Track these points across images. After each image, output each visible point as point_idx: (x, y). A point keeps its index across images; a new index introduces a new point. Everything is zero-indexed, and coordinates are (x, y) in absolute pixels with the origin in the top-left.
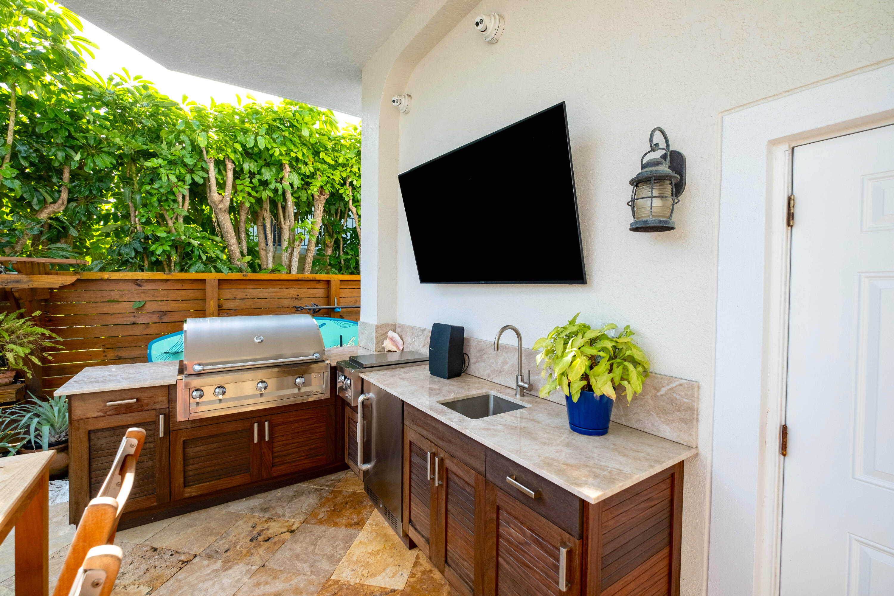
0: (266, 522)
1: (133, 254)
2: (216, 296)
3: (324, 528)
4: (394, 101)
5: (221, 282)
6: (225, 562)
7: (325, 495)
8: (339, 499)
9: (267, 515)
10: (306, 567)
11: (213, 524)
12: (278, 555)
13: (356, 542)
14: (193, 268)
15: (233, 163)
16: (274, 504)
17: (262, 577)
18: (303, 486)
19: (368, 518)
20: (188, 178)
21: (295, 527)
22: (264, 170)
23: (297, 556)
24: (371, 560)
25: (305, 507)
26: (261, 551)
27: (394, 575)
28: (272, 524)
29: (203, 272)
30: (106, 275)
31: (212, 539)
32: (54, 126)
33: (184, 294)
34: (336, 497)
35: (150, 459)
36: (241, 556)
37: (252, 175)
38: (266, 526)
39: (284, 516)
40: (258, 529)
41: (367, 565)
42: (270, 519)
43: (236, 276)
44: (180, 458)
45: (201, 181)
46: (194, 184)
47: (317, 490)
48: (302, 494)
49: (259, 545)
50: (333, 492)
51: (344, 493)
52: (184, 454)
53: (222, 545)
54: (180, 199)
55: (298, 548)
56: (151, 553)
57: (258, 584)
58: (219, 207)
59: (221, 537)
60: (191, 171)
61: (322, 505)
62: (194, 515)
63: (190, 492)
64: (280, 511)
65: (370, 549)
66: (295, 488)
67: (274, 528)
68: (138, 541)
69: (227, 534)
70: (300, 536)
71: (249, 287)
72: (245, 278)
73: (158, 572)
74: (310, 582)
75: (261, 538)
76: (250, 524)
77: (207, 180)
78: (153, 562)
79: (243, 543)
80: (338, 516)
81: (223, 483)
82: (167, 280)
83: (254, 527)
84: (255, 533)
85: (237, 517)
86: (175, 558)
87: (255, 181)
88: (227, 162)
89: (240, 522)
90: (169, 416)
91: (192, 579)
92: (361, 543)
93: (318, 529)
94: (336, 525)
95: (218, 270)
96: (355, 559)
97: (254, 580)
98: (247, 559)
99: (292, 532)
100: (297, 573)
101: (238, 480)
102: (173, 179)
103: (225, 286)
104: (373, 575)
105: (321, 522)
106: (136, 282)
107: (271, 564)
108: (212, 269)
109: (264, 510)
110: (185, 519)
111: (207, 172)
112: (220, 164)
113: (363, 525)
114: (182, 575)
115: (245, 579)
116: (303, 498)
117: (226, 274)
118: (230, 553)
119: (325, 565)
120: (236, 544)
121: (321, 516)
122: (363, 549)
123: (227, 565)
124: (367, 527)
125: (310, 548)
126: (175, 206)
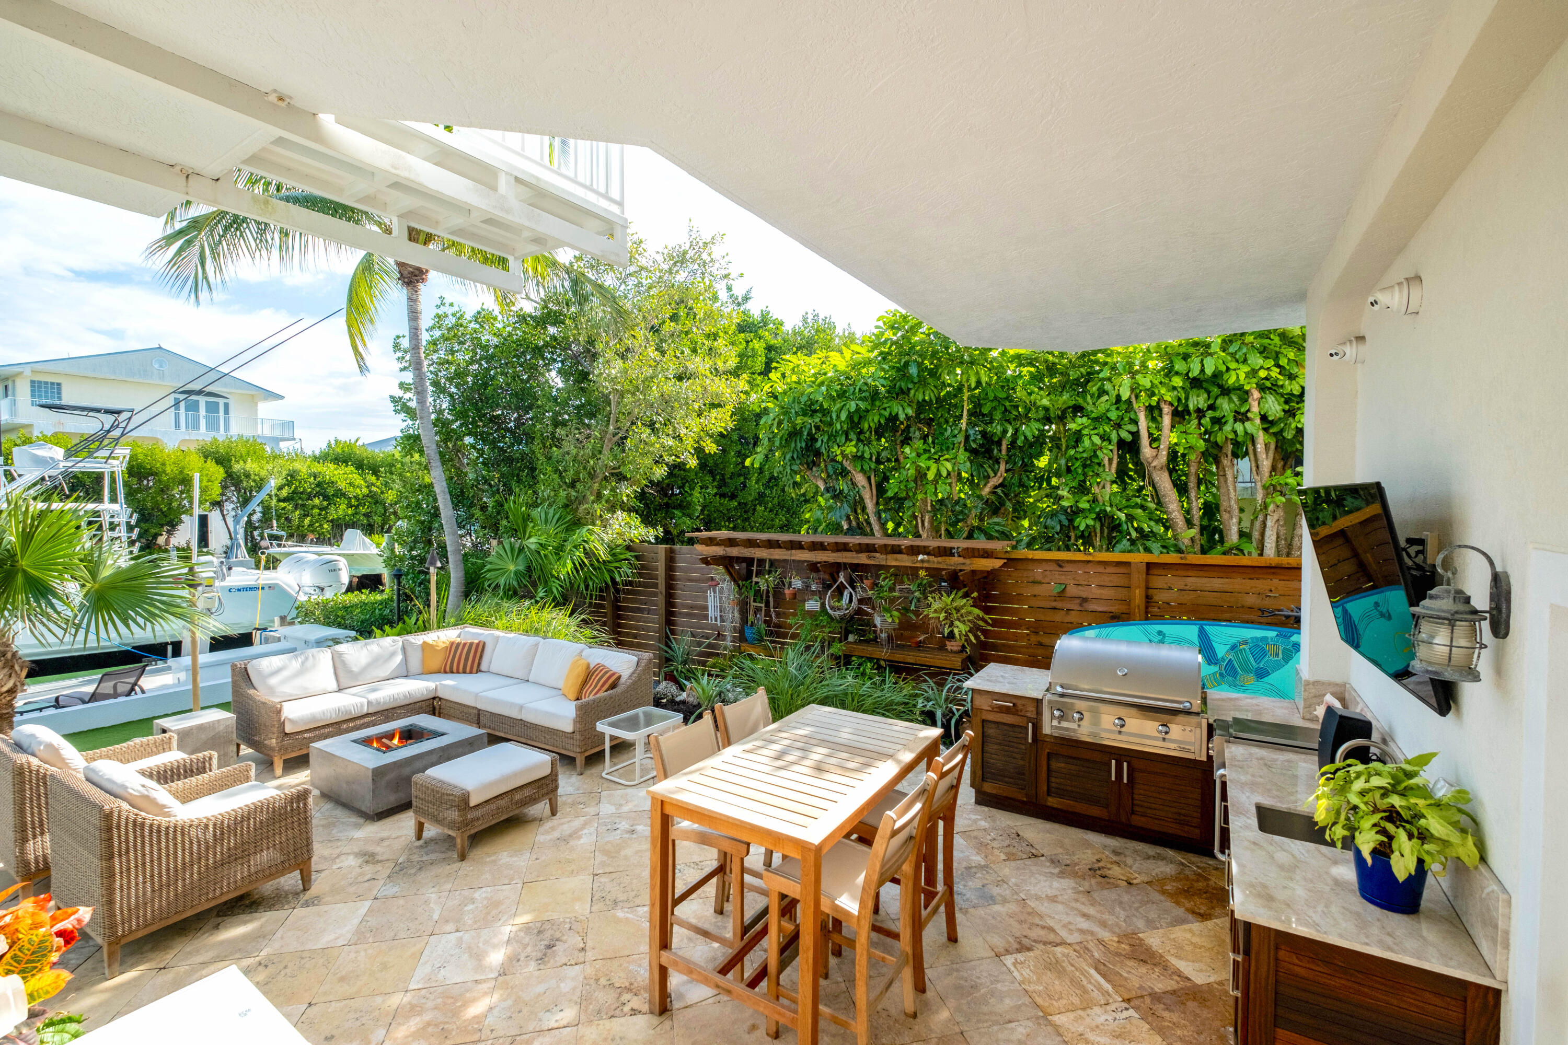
0: (1112, 863)
1: (1058, 528)
2: (1143, 585)
3: (1162, 898)
4: (1331, 355)
5: (1149, 566)
6: (1061, 872)
7: (1187, 872)
8: (1200, 885)
9: (1115, 858)
10: (1123, 914)
11: (1067, 841)
12: (1105, 892)
13: (1186, 927)
14: (1119, 547)
15: (1171, 404)
16: (1128, 852)
17: (1083, 899)
18: (1170, 853)
19: (1217, 917)
20: (1114, 436)
21: (1135, 882)
22: (1219, 401)
23: (1121, 903)
24: (1188, 948)
25: (1157, 871)
26: (1093, 881)
27: (1201, 971)
28: (1116, 868)
29: (1129, 552)
30: (1031, 555)
31: (1061, 850)
32: (994, 404)
33: (1106, 580)
34: (1198, 881)
35: (1022, 759)
36: (1075, 875)
37: (1200, 413)
38: (1109, 866)
39: (1131, 867)
40: (1101, 864)
41: (1181, 948)
42: (1118, 863)
43: (1173, 558)
44: (1045, 768)
45: (1129, 438)
46: (1121, 443)
47: (1182, 864)
48: (1163, 859)
49: (1094, 877)
50: (1199, 875)
51: (1211, 883)
52: (1048, 765)
53: (1066, 859)
54: (1106, 462)
55: (1126, 898)
56: (1014, 836)
57: (1077, 900)
58: (1154, 464)
59: (1067, 854)
60: (1118, 426)
61: (1177, 878)
62: (1057, 826)
63: (1052, 802)
64: (1129, 861)
65: (1195, 940)
66: (1159, 850)
67: (1116, 871)
68: (1010, 823)
69: (1074, 854)
70: (1134, 891)
71: (1189, 573)
72: (1183, 562)
73: (1014, 851)
74: (1117, 925)
75: (1098, 872)
76: (1097, 857)
77: (1136, 435)
78: (1014, 842)
79: (1082, 867)
80: (1186, 898)
81: (1081, 808)
82: (1089, 562)
83: (1098, 861)
84: (1096, 866)
85: (1088, 845)
86: (1029, 849)
87: (1206, 421)
88: (1162, 405)
89: (1089, 851)
90: (1037, 727)
91: (1034, 868)
92: (1190, 931)
93: (1157, 896)
94: (1177, 903)
95: (1147, 550)
96: (1172, 936)
97: (1076, 896)
98: (1078, 880)
99: (1130, 884)
100: (1112, 913)
101: (1095, 811)
102: (1096, 440)
103: (1156, 572)
104: (1179, 957)
105: (1163, 892)
106: (1059, 563)
107: (1096, 895)
108: (1141, 549)
109: (1116, 853)
110: (1049, 825)
111: (1135, 422)
112: (1153, 412)
113: (1207, 919)
114: (1028, 862)
115: (1070, 891)
116: (1160, 863)
117: (1157, 556)
118: (1069, 868)
119: (1140, 924)
120: (1076, 864)
121: (1168, 887)
122: (1188, 936)
123: (1061, 875)
124: (1209, 924)
125: (1136, 905)
126: (1101, 469)
